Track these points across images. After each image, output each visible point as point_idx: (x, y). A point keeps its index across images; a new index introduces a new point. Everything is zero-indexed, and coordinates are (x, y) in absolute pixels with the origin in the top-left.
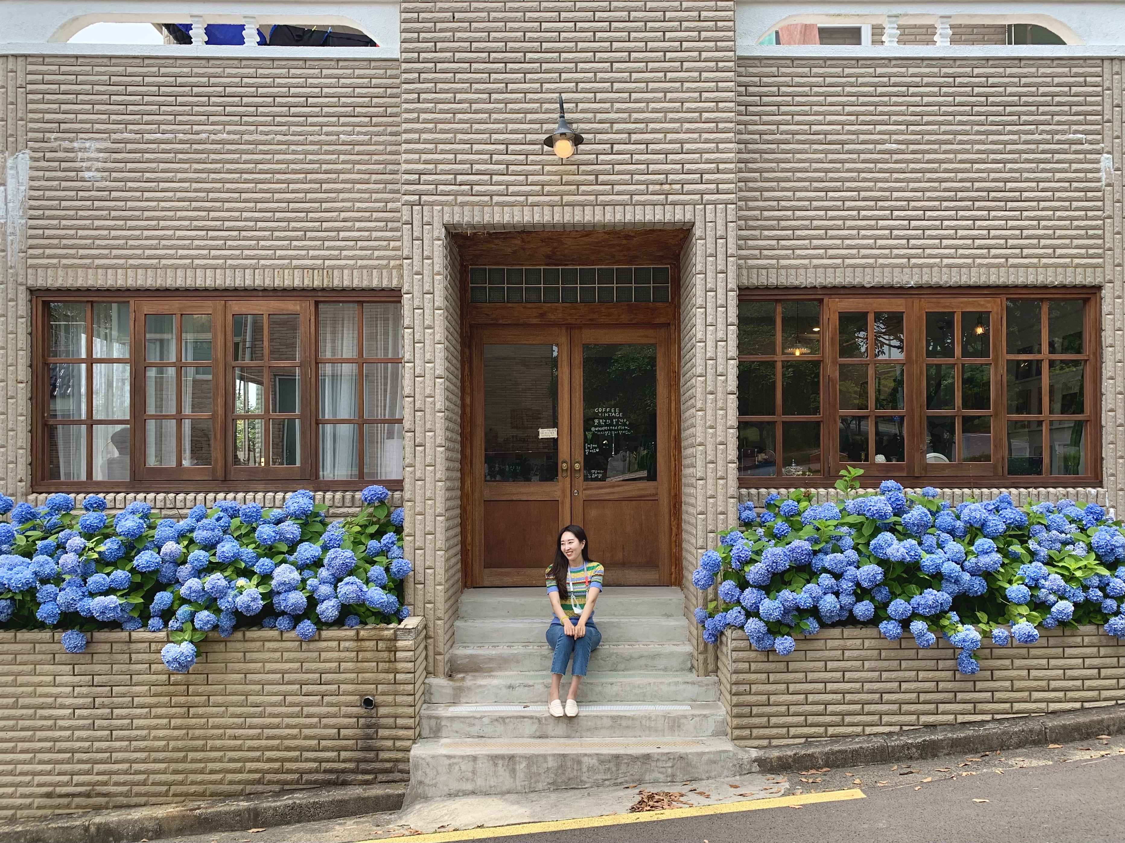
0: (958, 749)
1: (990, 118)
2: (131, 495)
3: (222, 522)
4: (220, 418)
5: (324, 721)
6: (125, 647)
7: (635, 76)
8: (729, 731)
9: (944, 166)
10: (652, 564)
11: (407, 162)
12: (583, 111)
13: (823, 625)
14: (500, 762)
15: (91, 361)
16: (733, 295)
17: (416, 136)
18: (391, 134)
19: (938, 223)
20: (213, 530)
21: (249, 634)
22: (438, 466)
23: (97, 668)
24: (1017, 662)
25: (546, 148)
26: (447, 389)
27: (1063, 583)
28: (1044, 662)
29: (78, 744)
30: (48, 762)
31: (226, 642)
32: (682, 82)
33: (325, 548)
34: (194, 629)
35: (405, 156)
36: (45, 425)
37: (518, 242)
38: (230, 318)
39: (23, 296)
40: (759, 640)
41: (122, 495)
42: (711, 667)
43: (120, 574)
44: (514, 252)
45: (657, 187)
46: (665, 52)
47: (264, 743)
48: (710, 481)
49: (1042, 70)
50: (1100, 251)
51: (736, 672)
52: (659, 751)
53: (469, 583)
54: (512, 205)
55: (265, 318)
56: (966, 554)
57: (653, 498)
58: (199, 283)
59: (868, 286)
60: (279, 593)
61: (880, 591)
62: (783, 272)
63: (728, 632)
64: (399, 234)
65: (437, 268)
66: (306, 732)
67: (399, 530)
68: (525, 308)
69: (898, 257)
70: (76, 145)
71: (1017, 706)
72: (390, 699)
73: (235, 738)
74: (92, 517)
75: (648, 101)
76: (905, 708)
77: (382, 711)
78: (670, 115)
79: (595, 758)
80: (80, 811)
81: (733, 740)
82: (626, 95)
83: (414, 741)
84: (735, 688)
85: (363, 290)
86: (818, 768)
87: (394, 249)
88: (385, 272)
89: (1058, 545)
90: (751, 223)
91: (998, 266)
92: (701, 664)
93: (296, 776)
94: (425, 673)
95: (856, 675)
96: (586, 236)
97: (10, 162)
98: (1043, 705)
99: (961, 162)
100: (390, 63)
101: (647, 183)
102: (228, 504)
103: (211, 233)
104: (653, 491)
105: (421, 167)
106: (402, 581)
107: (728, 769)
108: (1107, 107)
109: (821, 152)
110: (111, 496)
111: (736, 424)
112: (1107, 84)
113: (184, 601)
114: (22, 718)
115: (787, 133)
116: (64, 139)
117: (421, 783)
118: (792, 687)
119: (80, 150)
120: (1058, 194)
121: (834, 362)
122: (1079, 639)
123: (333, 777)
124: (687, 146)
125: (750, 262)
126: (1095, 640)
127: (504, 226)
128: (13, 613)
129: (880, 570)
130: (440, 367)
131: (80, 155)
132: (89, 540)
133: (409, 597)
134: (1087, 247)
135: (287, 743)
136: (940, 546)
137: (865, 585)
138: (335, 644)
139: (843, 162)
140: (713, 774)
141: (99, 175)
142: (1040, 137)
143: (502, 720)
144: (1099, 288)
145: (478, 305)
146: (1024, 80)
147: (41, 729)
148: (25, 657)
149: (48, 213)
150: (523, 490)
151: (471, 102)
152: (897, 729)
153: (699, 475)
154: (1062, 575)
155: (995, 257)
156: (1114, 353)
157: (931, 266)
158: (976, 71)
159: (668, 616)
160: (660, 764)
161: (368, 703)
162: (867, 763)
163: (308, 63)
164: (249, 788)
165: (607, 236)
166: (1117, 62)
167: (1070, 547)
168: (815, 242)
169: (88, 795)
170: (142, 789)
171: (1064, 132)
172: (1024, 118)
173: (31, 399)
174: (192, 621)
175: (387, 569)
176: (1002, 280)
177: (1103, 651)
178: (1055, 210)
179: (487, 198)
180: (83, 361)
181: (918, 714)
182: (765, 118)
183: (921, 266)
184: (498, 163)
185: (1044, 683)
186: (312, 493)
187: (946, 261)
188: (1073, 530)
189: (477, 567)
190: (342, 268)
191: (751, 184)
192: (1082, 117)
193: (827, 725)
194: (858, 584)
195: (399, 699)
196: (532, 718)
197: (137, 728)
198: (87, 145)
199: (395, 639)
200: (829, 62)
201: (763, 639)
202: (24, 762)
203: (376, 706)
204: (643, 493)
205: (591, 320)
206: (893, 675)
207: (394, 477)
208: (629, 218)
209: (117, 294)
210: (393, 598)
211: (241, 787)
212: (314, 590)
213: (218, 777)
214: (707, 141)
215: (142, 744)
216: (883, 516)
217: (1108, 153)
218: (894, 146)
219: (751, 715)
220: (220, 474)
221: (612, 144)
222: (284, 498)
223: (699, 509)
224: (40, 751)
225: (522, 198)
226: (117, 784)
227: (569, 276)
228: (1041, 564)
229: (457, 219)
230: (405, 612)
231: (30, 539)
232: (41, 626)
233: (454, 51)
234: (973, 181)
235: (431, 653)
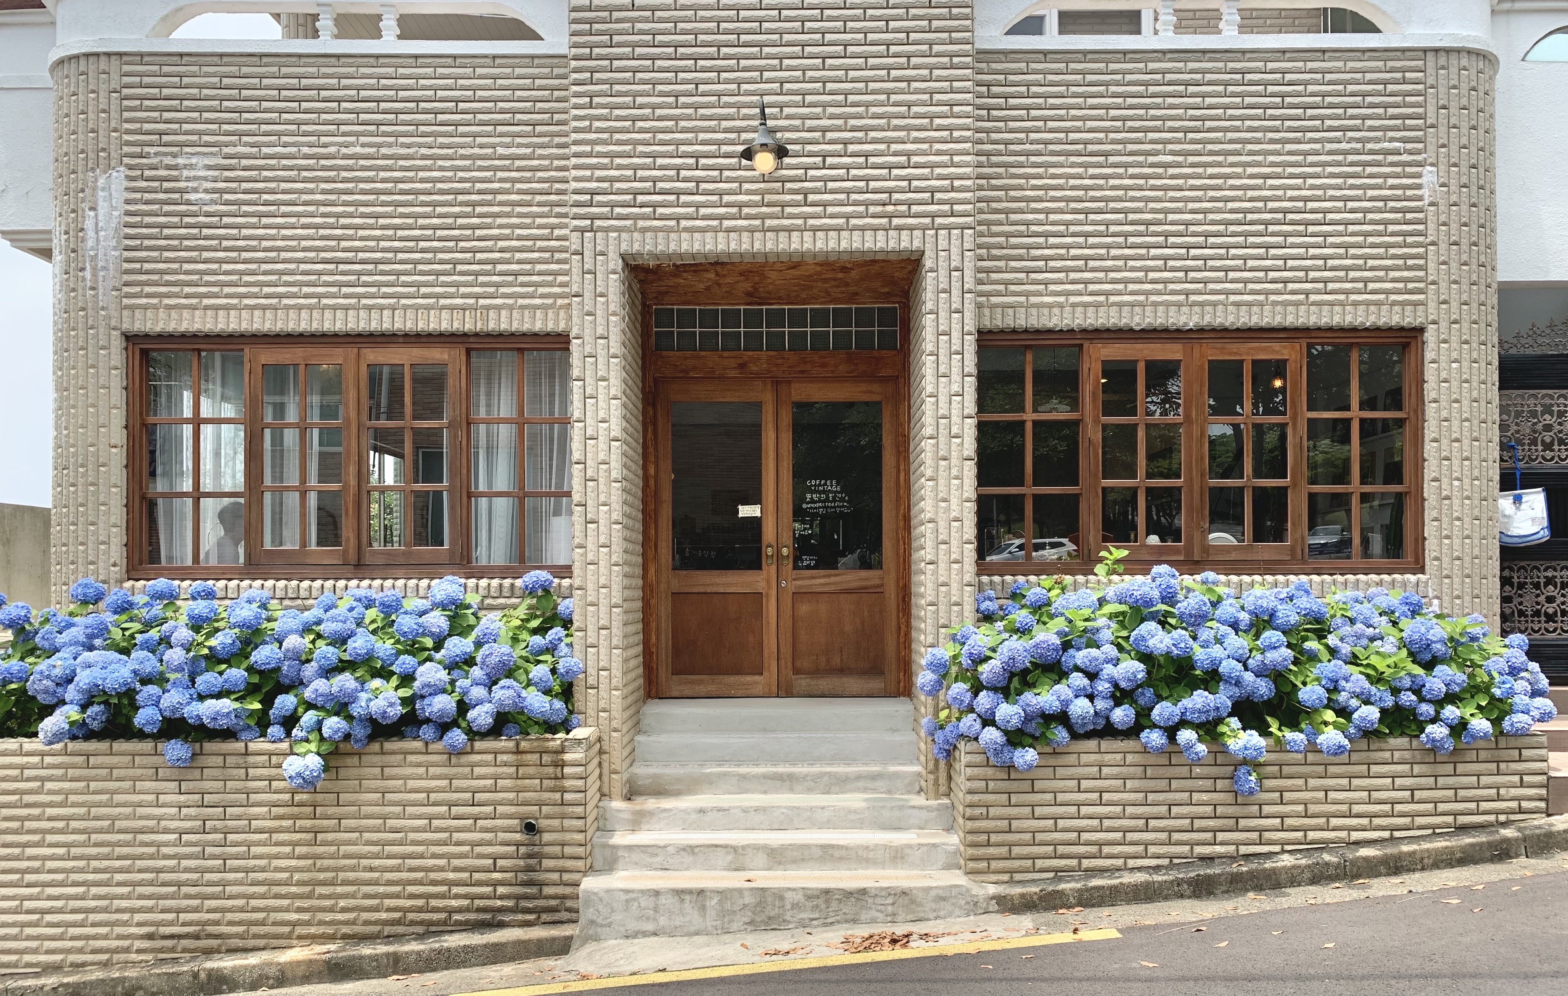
0: (1239, 885)
1: (1288, 123)
2: (247, 582)
3: (355, 613)
4: (353, 490)
5: (478, 849)
6: (240, 760)
7: (851, 74)
8: (962, 862)
9: (1231, 182)
10: (875, 669)
11: (577, 179)
12: (788, 117)
13: (1075, 736)
14: (687, 897)
15: (197, 422)
16: (970, 340)
17: (588, 148)
18: (559, 146)
19: (1223, 251)
20: (345, 622)
21: (389, 746)
22: (614, 547)
23: (208, 785)
24: (1312, 782)
25: (744, 162)
26: (624, 454)
27: (1367, 685)
28: (1345, 781)
29: (185, 876)
30: (149, 897)
31: (360, 754)
32: (909, 81)
33: (478, 644)
34: (322, 739)
35: (574, 173)
36: (143, 497)
37: (712, 276)
38: (364, 369)
39: (117, 343)
40: (997, 753)
41: (236, 582)
42: (943, 789)
43: (237, 674)
44: (708, 289)
45: (879, 209)
46: (888, 45)
47: (405, 875)
48: (942, 566)
49: (1350, 64)
50: (1421, 285)
51: (970, 792)
52: (877, 885)
53: (653, 692)
54: (703, 230)
55: (407, 370)
56: (1251, 651)
57: (878, 591)
58: (327, 326)
59: (1138, 328)
60: (423, 697)
61: (1143, 694)
62: (1034, 311)
63: (961, 745)
64: (567, 267)
65: (612, 307)
66: (456, 862)
67: (567, 623)
68: (721, 357)
69: (1173, 293)
70: (180, 161)
71: (1311, 835)
72: (556, 823)
73: (371, 869)
74: (201, 607)
75: (868, 105)
76: (1176, 836)
77: (547, 837)
78: (895, 122)
79: (801, 893)
80: (188, 955)
81: (967, 873)
82: (841, 97)
83: (585, 873)
84: (969, 812)
85: (524, 335)
86: (1070, 907)
87: (561, 285)
88: (550, 312)
89: (1365, 642)
90: (994, 252)
91: (1297, 304)
92: (930, 786)
93: (443, 916)
94: (598, 795)
95: (1116, 797)
96: (794, 267)
97: (101, 182)
98: (1343, 834)
99: (1252, 176)
100: (556, 61)
101: (867, 204)
102: (361, 593)
103: (342, 267)
104: (877, 582)
105: (594, 185)
106: (571, 685)
107: (960, 907)
108: (1431, 109)
109: (1080, 165)
110: (222, 583)
111: (974, 496)
112: (1430, 81)
113: (310, 706)
114: (119, 844)
115: (1038, 142)
116: (165, 154)
117: (592, 922)
118: (1038, 811)
119: (185, 166)
120: (1370, 216)
121: (1096, 421)
122: (1388, 755)
123: (488, 916)
124: (914, 159)
125: (994, 300)
126: (1407, 755)
127: (693, 256)
128: (108, 720)
129: (1142, 666)
130: (616, 426)
131: (186, 173)
132: (198, 632)
133: (579, 705)
134: (1406, 280)
135: (433, 876)
136: (1219, 641)
137: (1123, 685)
138: (490, 757)
139: (1106, 177)
140: (942, 914)
141: (208, 197)
142: (1349, 146)
143: (690, 849)
144: (1421, 330)
145: (664, 353)
146: (1328, 77)
147: (141, 857)
148: (122, 772)
149: (147, 243)
150: (718, 580)
151: (654, 107)
152: (1166, 862)
153: (929, 558)
154: (1368, 676)
155: (1293, 292)
156: (1439, 410)
157: (1214, 304)
158: (1270, 65)
159: (894, 730)
160: (879, 901)
161: (530, 828)
162: (1129, 902)
163: (458, 61)
164: (387, 930)
165: (818, 268)
166: (1443, 53)
167: (1378, 643)
168: (1073, 276)
169: (197, 937)
170: (262, 930)
171: (1377, 140)
172: (1328, 123)
173: (126, 467)
174: (320, 730)
175: (553, 671)
176: (1301, 320)
177: (1417, 769)
178: (1366, 234)
179: (673, 223)
180: (187, 421)
181: (1192, 844)
182: (1012, 124)
183: (1202, 304)
184: (686, 180)
185: (1344, 808)
186: (463, 581)
187: (1232, 298)
188: (1384, 623)
189: (663, 673)
190: (498, 308)
191: (994, 205)
192: (1399, 122)
193: (1080, 857)
194: (1116, 685)
195: (567, 823)
196: (725, 846)
197: (254, 858)
198: (194, 161)
199: (563, 752)
200: (1089, 56)
201: (1002, 752)
202: (122, 897)
203: (540, 832)
204: (865, 583)
205: (802, 372)
206: (1161, 797)
207: (562, 562)
208: (844, 245)
209: (229, 340)
210: (559, 704)
211: (379, 928)
212: (465, 693)
213: (351, 916)
214: (939, 153)
215: (261, 876)
216: (1149, 603)
217: (1432, 165)
218: (1170, 158)
219: (988, 844)
220: (352, 557)
221: (824, 157)
222: (429, 587)
223: (929, 599)
224: (140, 884)
225: (715, 223)
226: (231, 923)
227: (776, 318)
228: (1340, 662)
229: (636, 247)
230: (575, 721)
231: (127, 633)
232: (141, 735)
233: (634, 45)
234: (1266, 200)
235: (606, 771)
